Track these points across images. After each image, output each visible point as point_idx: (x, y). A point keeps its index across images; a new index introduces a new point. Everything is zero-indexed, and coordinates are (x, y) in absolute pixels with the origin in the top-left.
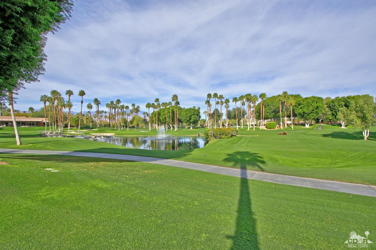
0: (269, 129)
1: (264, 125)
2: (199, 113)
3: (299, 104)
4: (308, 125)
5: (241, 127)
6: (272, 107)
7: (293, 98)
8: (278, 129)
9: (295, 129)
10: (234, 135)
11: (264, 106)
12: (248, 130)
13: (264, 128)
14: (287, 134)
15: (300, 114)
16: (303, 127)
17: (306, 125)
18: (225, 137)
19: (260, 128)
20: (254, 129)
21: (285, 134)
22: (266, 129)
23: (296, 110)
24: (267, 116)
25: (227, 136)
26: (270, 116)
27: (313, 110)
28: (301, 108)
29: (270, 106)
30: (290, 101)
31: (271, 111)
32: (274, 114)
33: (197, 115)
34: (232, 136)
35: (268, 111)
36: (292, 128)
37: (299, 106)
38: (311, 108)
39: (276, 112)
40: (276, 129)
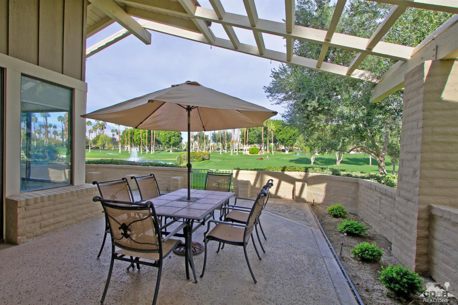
0: (251, 155)
1: (248, 150)
2: (180, 135)
3: (280, 130)
4: (288, 151)
5: (225, 152)
6: (257, 132)
7: (273, 124)
8: (260, 154)
9: (275, 155)
10: (206, 158)
11: (248, 130)
12: (231, 155)
13: (247, 153)
14: (264, 159)
15: (280, 140)
16: (283, 153)
17: (286, 151)
18: (196, 160)
19: (243, 153)
20: (237, 154)
21: (262, 159)
22: (249, 154)
23: (277, 136)
24: (252, 141)
25: (198, 159)
26: (255, 141)
27: (290, 137)
28: (281, 134)
29: (255, 131)
30: (271, 127)
31: (255, 135)
32: (258, 139)
33: (178, 136)
34: (203, 159)
35: (253, 135)
36: (273, 153)
37: (280, 132)
38: (289, 135)
39: (260, 136)
40: (259, 154)
